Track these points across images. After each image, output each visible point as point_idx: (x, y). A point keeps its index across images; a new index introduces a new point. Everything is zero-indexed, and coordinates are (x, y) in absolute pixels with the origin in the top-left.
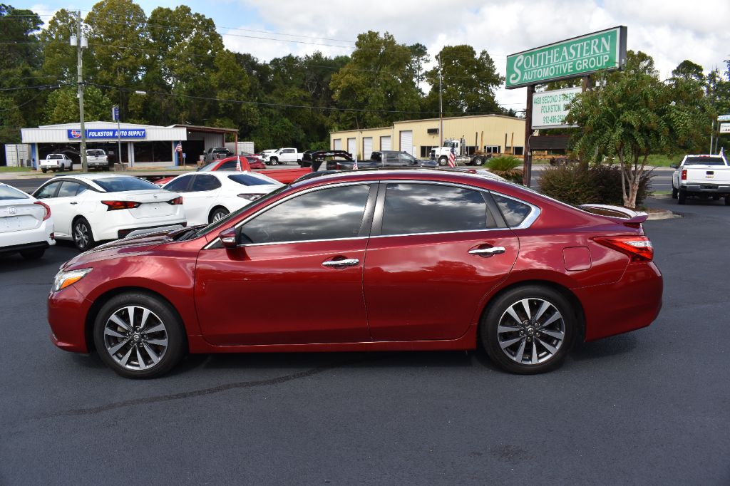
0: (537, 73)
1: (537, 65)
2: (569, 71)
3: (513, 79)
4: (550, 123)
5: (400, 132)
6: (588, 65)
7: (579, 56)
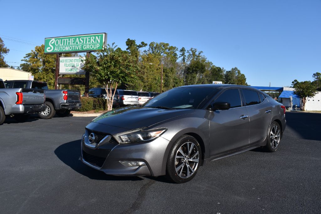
0: (62, 48)
1: (63, 44)
2: (80, 49)
3: (49, 49)
4: (69, 72)
6: (89, 47)
7: (85, 43)
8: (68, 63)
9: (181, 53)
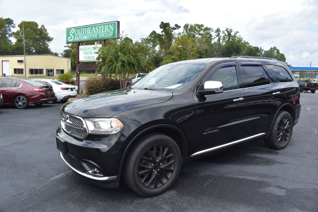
0: (81, 37)
1: (81, 33)
2: (96, 37)
3: (70, 39)
4: (88, 59)
5: (2, 61)
6: (104, 35)
7: (100, 31)
8: (86, 51)
9: (216, 34)
